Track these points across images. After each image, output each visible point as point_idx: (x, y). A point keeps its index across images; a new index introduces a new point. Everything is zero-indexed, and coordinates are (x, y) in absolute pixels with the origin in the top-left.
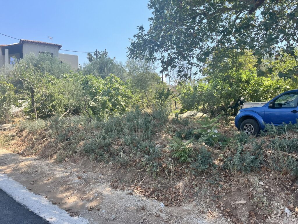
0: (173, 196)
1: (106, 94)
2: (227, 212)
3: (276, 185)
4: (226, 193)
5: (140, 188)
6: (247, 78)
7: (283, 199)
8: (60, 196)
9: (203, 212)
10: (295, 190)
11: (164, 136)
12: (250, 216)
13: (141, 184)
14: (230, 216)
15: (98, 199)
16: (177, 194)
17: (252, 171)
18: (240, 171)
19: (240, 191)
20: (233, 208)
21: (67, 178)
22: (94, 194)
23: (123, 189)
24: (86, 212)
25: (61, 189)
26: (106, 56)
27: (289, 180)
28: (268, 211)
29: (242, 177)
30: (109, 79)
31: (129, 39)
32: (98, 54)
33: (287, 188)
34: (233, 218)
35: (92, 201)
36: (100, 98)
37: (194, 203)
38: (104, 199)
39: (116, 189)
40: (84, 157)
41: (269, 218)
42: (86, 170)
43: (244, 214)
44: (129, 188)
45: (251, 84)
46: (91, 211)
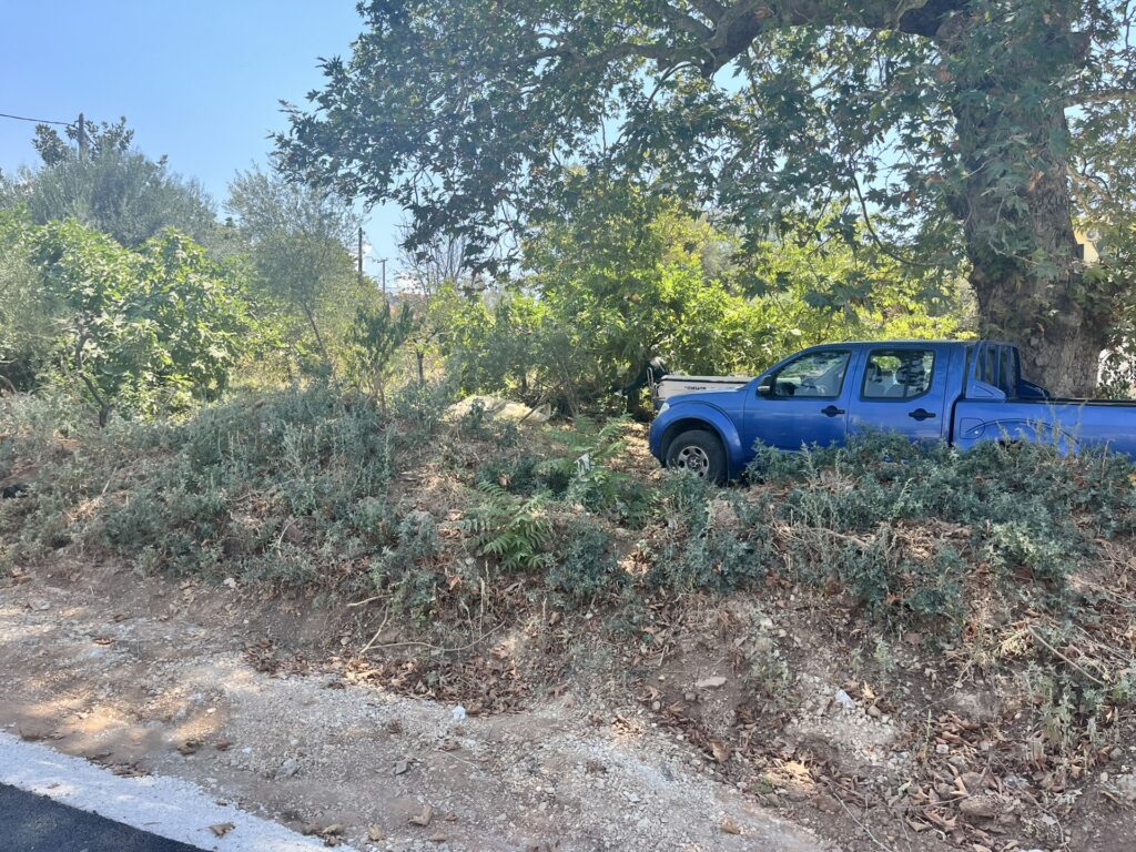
0: (491, 683)
1: (147, 308)
2: (672, 714)
3: (807, 626)
4: (665, 660)
5: (367, 665)
6: (676, 292)
7: (828, 664)
8: (42, 710)
9: (600, 723)
10: (858, 639)
11: (435, 480)
12: (740, 719)
13: (366, 652)
14: (683, 725)
15: (210, 711)
16: (503, 676)
17: (740, 587)
18: (705, 589)
19: (707, 650)
20: (689, 701)
21: (47, 642)
22: (189, 693)
23: (300, 672)
24: (176, 759)
25: (35, 684)
26: (124, 148)
27: (844, 610)
28: (791, 701)
29: (711, 607)
30: (158, 249)
31: (283, 102)
32: (88, 133)
33: (838, 634)
34: (690, 730)
35: (184, 720)
36: (118, 322)
37: (568, 697)
38: (236, 710)
39: (273, 672)
40: (102, 561)
41: (795, 720)
42: (121, 610)
43: (722, 716)
44: (325, 667)
45: (687, 315)
46: (192, 753)
